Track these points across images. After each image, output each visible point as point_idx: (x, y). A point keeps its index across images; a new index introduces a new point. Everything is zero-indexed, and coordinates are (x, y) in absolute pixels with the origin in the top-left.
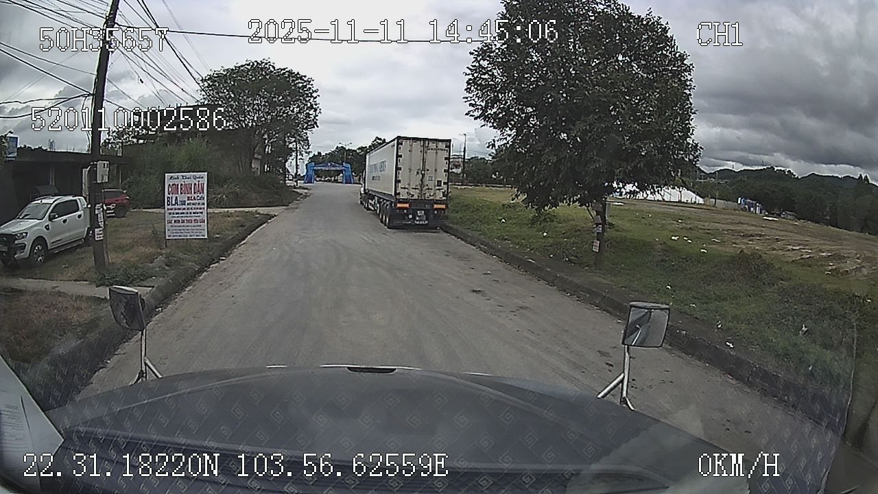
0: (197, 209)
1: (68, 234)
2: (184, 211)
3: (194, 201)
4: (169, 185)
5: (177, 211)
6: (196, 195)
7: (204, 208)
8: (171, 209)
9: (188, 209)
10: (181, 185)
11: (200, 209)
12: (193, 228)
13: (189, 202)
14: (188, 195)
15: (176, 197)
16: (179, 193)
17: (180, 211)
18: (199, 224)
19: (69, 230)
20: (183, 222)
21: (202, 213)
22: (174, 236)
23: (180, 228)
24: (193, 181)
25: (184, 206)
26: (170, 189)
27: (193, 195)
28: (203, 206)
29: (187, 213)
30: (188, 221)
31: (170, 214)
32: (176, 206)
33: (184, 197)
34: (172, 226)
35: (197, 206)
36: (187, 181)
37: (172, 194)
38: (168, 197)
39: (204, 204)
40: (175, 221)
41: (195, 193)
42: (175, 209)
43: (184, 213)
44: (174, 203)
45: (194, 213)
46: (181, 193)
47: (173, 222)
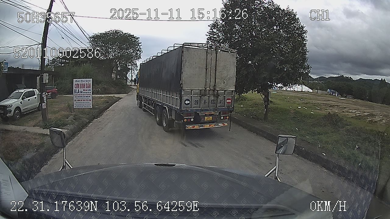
0: (88, 95)
1: (30, 106)
2: (82, 96)
3: (86, 92)
4: (75, 84)
5: (79, 96)
6: (87, 89)
7: (91, 95)
8: (76, 95)
9: (84, 95)
10: (81, 84)
12: (86, 103)
13: (84, 92)
14: (84, 89)
15: (78, 90)
18: (88, 101)
19: (31, 104)
20: (81, 100)
21: (90, 97)
22: (77, 107)
23: (80, 103)
24: (86, 83)
25: (82, 94)
26: (76, 86)
28: (90, 94)
29: (83, 97)
30: (84, 100)
31: (76, 97)
32: (78, 94)
33: (82, 90)
34: (76, 102)
35: (88, 94)
36: (83, 83)
37: (77, 88)
38: (75, 90)
41: (87, 88)
44: (77, 92)
45: (86, 97)
46: (81, 88)
47: (77, 100)
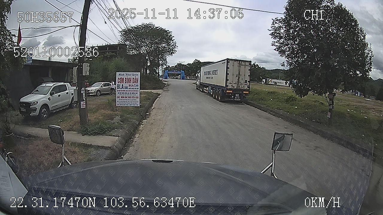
0: (134, 91)
1: (61, 103)
2: (127, 92)
3: (133, 87)
4: (119, 78)
5: (123, 92)
6: (134, 84)
7: (138, 91)
8: (119, 91)
9: (129, 91)
10: (126, 78)
11: (136, 91)
12: (132, 101)
13: (130, 87)
14: (129, 84)
15: (123, 85)
16: (124, 83)
17: (124, 92)
18: (135, 99)
19: (62, 100)
20: (126, 97)
21: (137, 93)
22: (120, 105)
23: (124, 101)
24: (132, 77)
25: (126, 90)
26: (119, 80)
27: (132, 84)
28: (137, 90)
29: (129, 93)
30: (129, 97)
31: (119, 93)
32: (122, 90)
33: (127, 85)
34: (120, 100)
35: (134, 90)
36: (129, 77)
37: (120, 83)
38: (118, 85)
39: (138, 89)
40: (121, 97)
41: (133, 83)
42: (122, 91)
43: (127, 93)
44: (121, 87)
45: (132, 93)
46: (125, 83)
47: (120, 97)
